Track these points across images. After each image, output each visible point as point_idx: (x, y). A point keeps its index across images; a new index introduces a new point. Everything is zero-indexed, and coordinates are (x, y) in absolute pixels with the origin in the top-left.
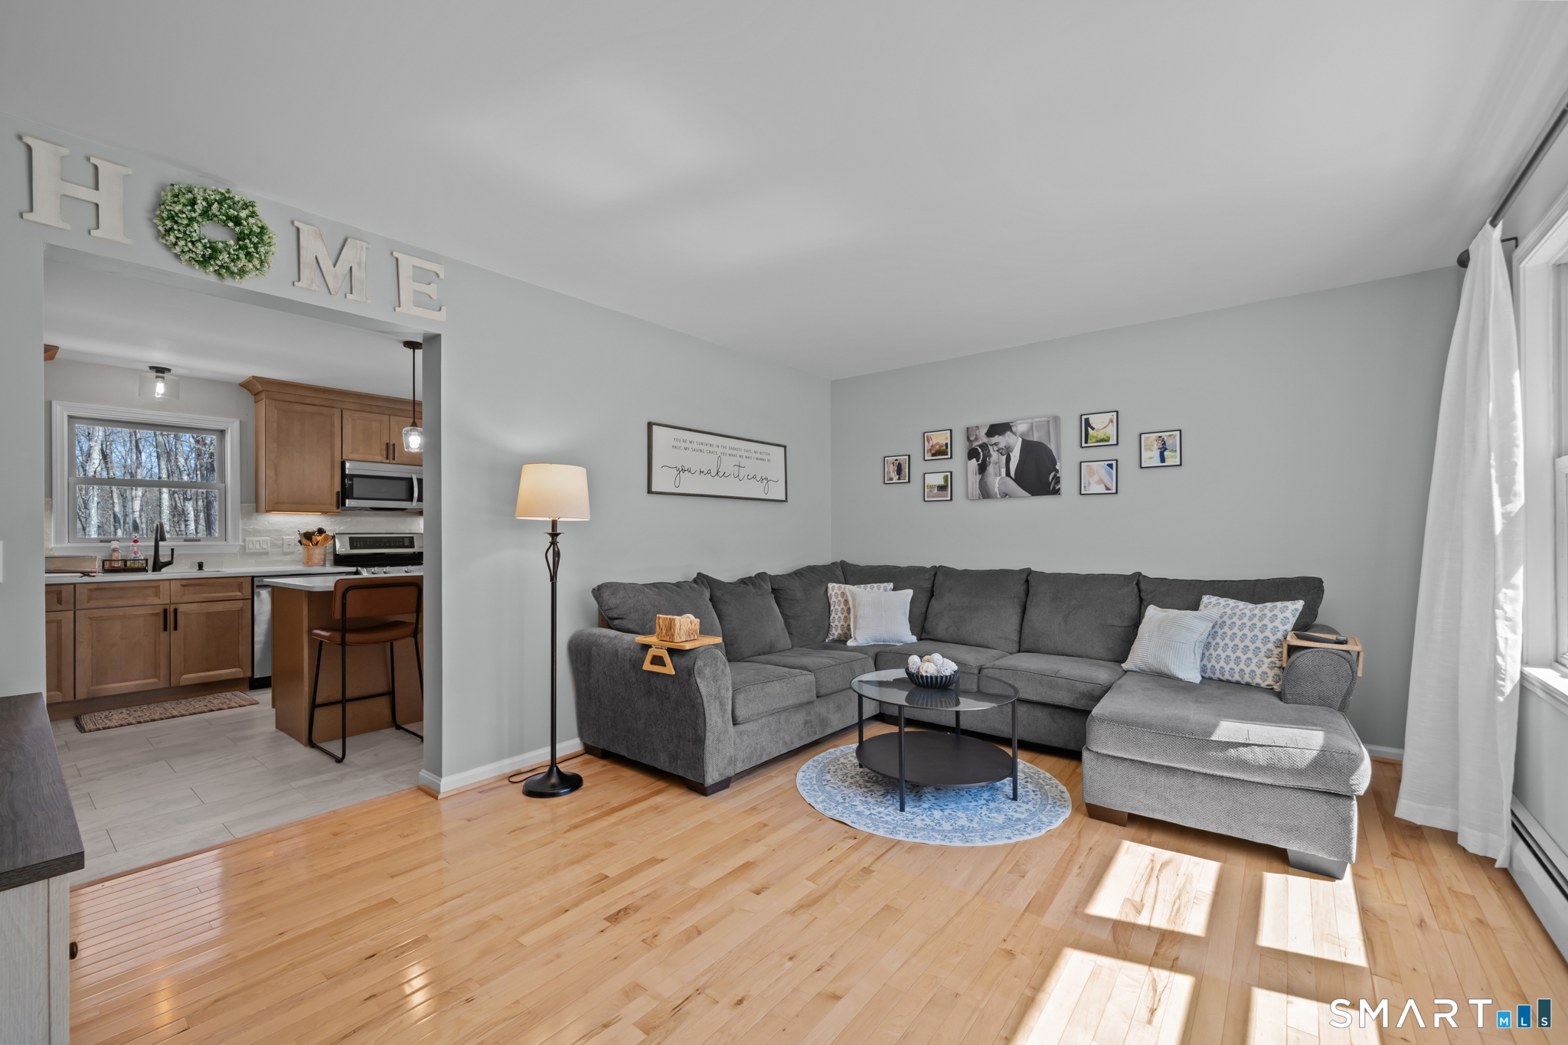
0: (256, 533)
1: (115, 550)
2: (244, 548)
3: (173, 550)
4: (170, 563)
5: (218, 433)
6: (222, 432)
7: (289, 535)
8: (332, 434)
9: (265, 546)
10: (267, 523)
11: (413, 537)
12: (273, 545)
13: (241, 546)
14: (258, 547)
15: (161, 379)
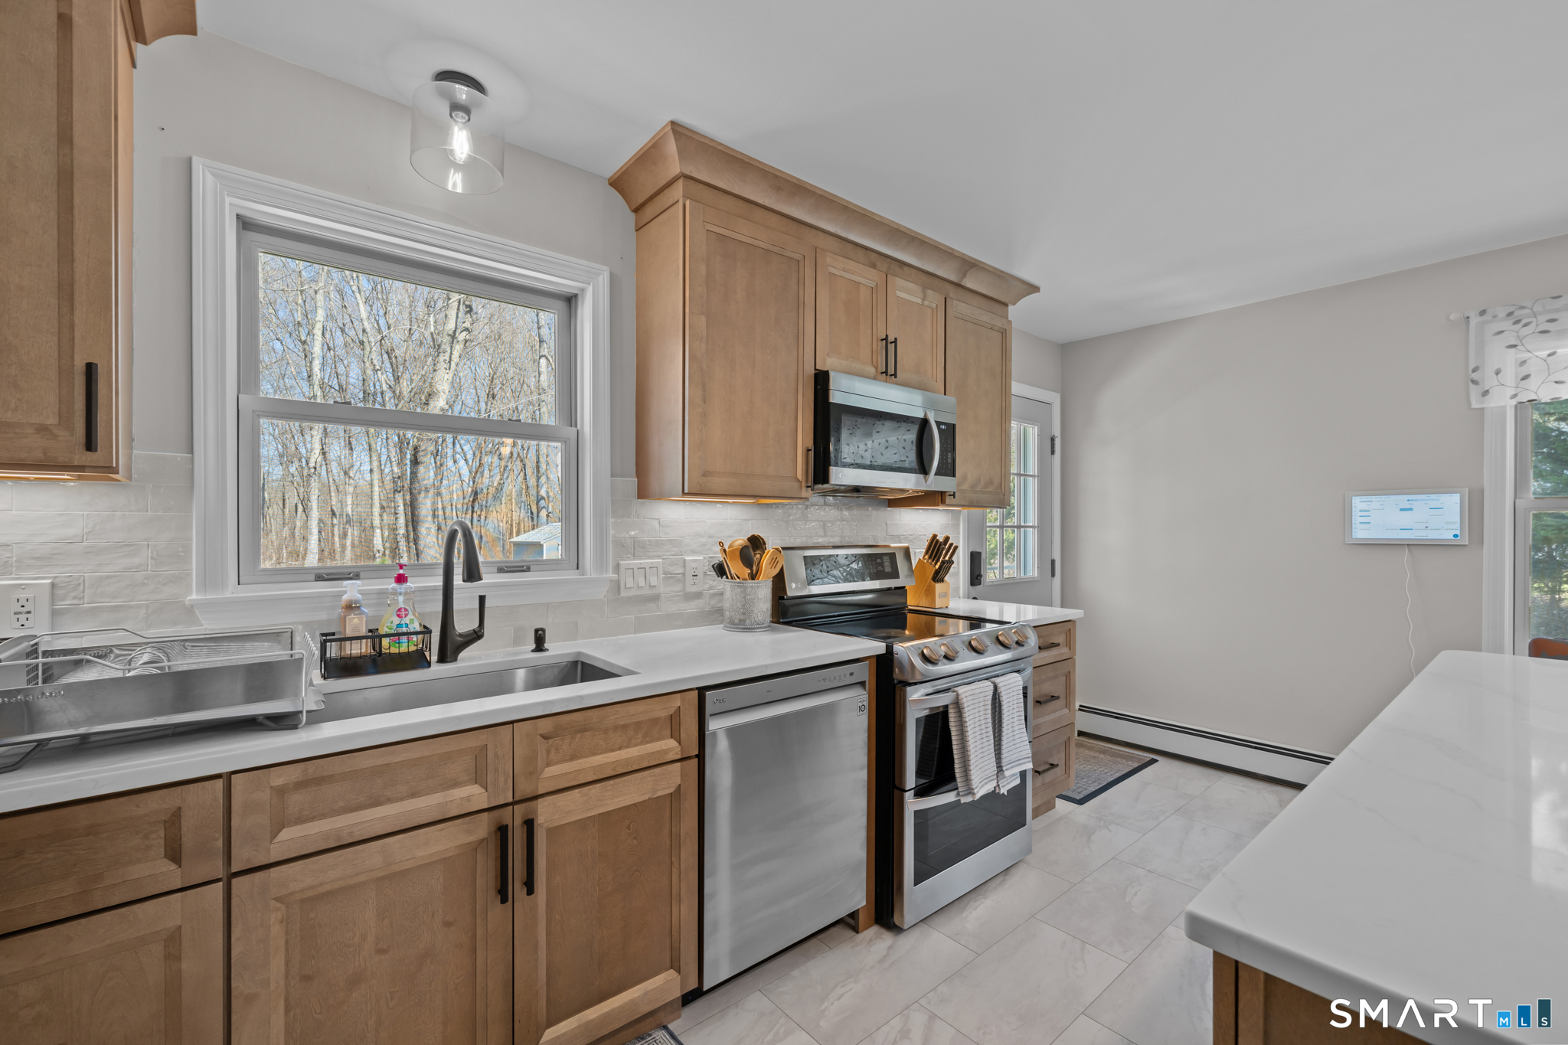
0: (637, 548)
1: (351, 607)
2: (617, 586)
3: (482, 599)
4: (476, 636)
5: (561, 305)
6: (570, 301)
7: (694, 552)
8: (799, 305)
9: (653, 581)
10: (657, 525)
11: (894, 554)
12: (669, 577)
13: (611, 581)
14: (642, 583)
15: (460, 116)
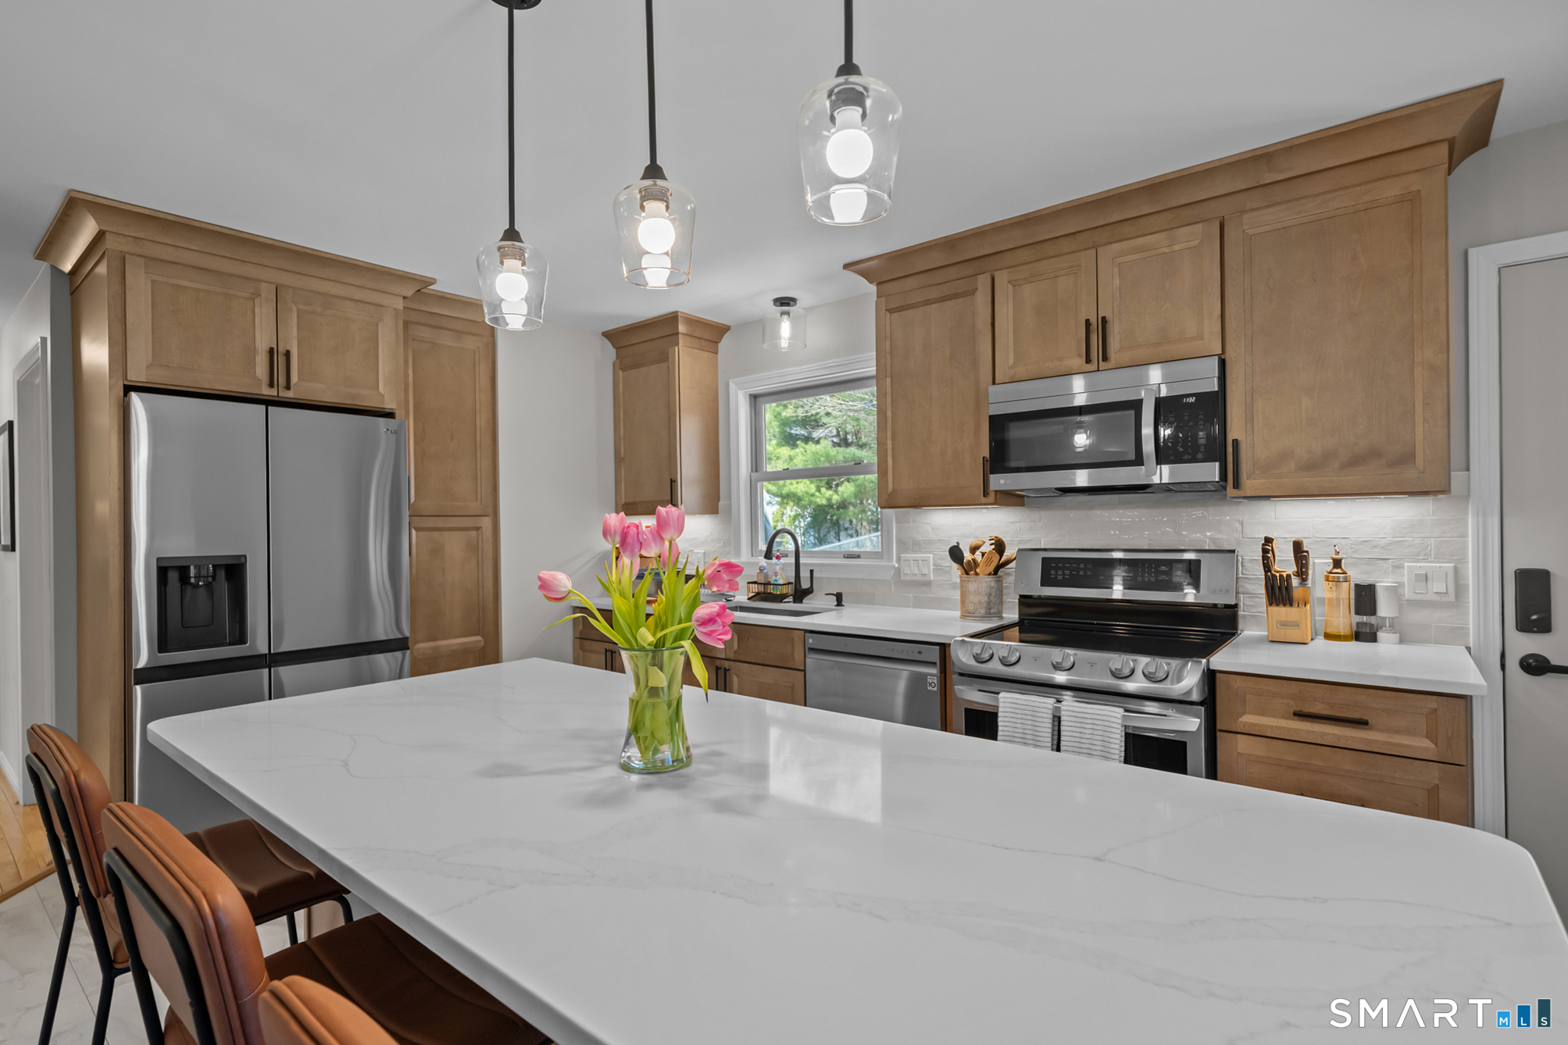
0: (915, 546)
4: (810, 592)
9: (925, 571)
10: (930, 529)
11: (1198, 561)
12: (938, 568)
13: (895, 568)
14: (917, 572)
15: (786, 316)
